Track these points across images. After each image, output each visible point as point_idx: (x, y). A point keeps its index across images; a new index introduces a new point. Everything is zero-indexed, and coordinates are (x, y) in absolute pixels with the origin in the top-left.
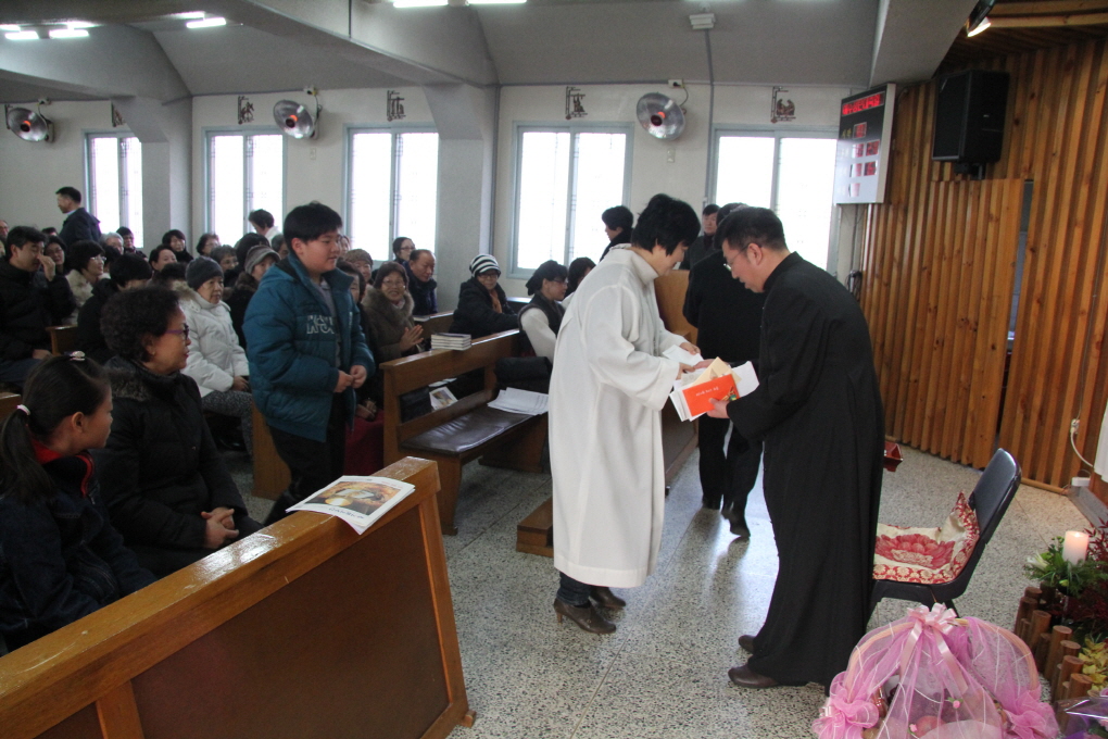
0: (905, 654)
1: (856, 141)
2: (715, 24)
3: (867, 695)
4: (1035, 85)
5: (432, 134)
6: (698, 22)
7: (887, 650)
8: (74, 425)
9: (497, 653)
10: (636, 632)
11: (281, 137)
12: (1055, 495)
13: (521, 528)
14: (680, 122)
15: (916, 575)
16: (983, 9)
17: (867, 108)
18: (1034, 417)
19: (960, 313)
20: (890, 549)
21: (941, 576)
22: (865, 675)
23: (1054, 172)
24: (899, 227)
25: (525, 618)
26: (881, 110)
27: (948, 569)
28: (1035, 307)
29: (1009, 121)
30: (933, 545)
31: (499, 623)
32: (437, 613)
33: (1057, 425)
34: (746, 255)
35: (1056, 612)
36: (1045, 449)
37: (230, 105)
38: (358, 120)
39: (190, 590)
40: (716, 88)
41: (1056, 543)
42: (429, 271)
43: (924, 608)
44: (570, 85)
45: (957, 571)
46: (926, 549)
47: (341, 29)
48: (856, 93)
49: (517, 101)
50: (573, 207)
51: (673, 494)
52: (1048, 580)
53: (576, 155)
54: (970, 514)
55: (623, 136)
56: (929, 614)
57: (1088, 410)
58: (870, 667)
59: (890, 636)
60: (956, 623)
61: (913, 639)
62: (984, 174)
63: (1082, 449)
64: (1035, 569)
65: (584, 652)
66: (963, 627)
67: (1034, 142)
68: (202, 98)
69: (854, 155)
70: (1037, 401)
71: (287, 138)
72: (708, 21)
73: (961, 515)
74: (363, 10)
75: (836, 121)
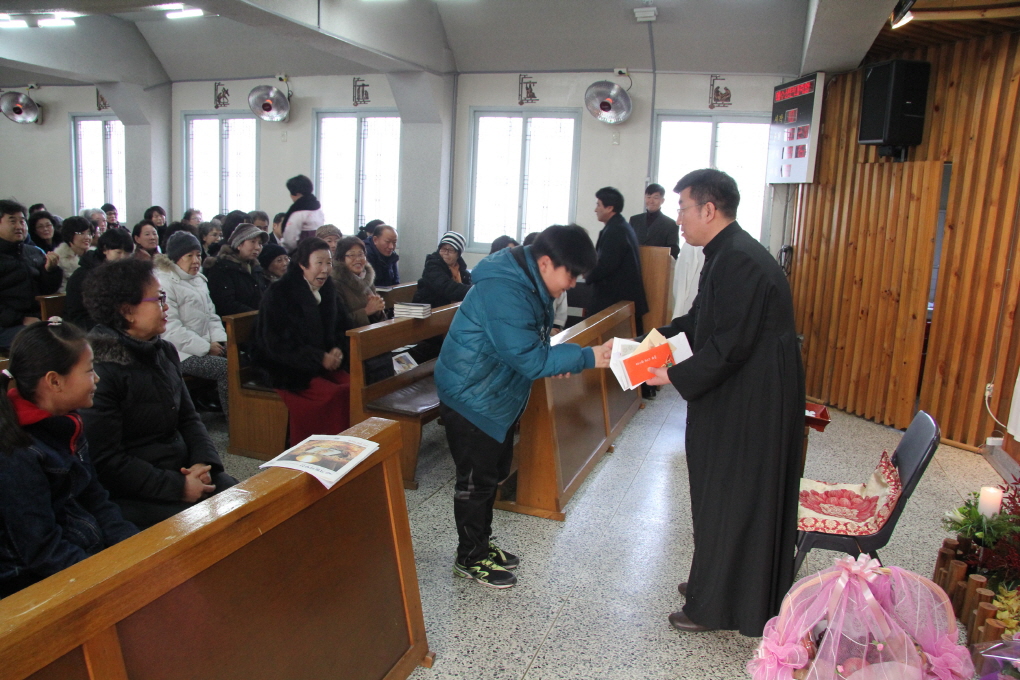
0: (833, 600)
1: (788, 125)
2: (657, 17)
3: (797, 638)
4: (954, 74)
5: (394, 119)
6: (642, 14)
7: (816, 597)
8: (49, 384)
9: (455, 598)
10: (583, 580)
11: (254, 121)
12: (971, 454)
14: (628, 109)
15: (842, 527)
16: (907, 3)
17: (798, 95)
18: (952, 381)
19: (884, 285)
20: (819, 504)
21: (866, 529)
22: (796, 620)
23: (971, 155)
24: (828, 204)
26: (811, 97)
27: (873, 522)
28: (953, 279)
29: (929, 107)
30: (858, 499)
33: (973, 389)
35: (972, 562)
36: (961, 413)
37: (207, 91)
38: (326, 105)
39: (170, 540)
40: (658, 76)
41: (972, 498)
42: (392, 246)
43: (850, 558)
44: (523, 72)
45: (881, 524)
46: (852, 503)
47: (308, 19)
48: (787, 81)
49: (474, 88)
50: (525, 186)
51: (617, 452)
52: (965, 532)
53: (528, 138)
54: (893, 471)
55: (572, 121)
56: (855, 563)
57: (1002, 375)
58: (800, 612)
59: (819, 584)
60: (880, 572)
61: (840, 586)
62: (906, 156)
63: (995, 411)
64: (953, 521)
65: (535, 598)
66: (886, 575)
67: (953, 127)
68: (181, 84)
69: (786, 139)
70: (955, 367)
71: (260, 122)
72: (651, 14)
73: (884, 472)
74: (333, 2)
75: (769, 107)
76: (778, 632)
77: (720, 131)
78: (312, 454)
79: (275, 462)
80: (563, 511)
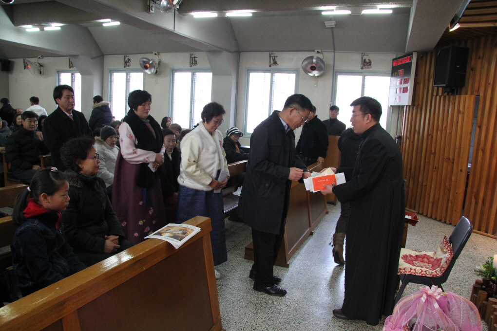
0: (419, 308)
1: (399, 77)
2: (336, 25)
3: (401, 326)
4: (481, 53)
5: (209, 73)
6: (328, 24)
7: (410, 306)
9: (235, 304)
10: (297, 296)
11: (142, 73)
12: (490, 238)
13: (246, 249)
15: (424, 272)
16: (456, 19)
17: (404, 63)
18: (480, 202)
19: (446, 155)
20: (412, 261)
21: (436, 273)
22: (401, 317)
23: (489, 92)
24: (418, 116)
26: (410, 64)
27: (439, 270)
28: (480, 152)
29: (468, 69)
30: (432, 259)
31: (236, 291)
33: (491, 207)
35: (490, 292)
36: (485, 218)
37: (120, 59)
38: (176, 67)
40: (336, 54)
41: (490, 260)
43: (428, 287)
44: (271, 52)
45: (443, 271)
46: (429, 261)
47: (169, 26)
48: (399, 56)
49: (247, 59)
50: (272, 106)
51: (315, 235)
52: (486, 276)
54: (449, 246)
55: (295, 75)
56: (430, 290)
58: (403, 313)
59: (412, 299)
60: (442, 294)
61: (423, 301)
62: (457, 93)
64: (480, 271)
65: (274, 304)
66: (446, 297)
67: (480, 78)
68: (108, 56)
69: (398, 84)
70: (481, 195)
71: (145, 74)
72: (332, 24)
73: (445, 246)
74: (180, 19)
75: (390, 68)
76: (392, 323)
77: (366, 79)
78: (169, 232)
79: (152, 236)
80: (288, 263)
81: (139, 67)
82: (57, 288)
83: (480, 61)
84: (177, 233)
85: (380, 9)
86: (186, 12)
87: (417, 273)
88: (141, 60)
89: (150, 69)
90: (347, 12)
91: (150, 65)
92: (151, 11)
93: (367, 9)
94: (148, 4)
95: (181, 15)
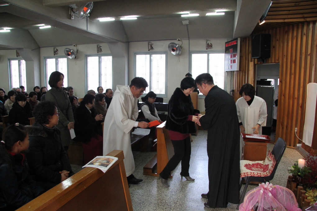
0: (260, 197)
1: (230, 54)
2: (189, 23)
3: (249, 210)
4: (278, 37)
5: (110, 57)
6: (184, 23)
7: (254, 196)
8: (18, 145)
9: (141, 205)
10: (180, 196)
11: (66, 59)
12: (292, 149)
13: (144, 168)
14: (180, 50)
15: (259, 174)
16: (263, 18)
17: (232, 45)
18: (285, 128)
20: (251, 168)
21: (266, 174)
22: (249, 204)
23: (285, 60)
24: (244, 77)
25: (148, 194)
26: (237, 45)
27: (268, 172)
28: (283, 97)
29: (272, 47)
30: (263, 165)
31: (141, 196)
32: (125, 194)
33: (291, 130)
34: (202, 87)
35: (298, 182)
36: (288, 137)
37: (51, 50)
38: (88, 53)
39: (59, 192)
40: (190, 41)
41: (296, 163)
42: (111, 95)
43: (263, 183)
44: (149, 41)
45: (271, 173)
46: (261, 167)
47: (84, 28)
48: (229, 40)
49: (134, 46)
50: (151, 76)
52: (295, 173)
53: (152, 61)
54: (272, 156)
55: (165, 55)
56: (265, 185)
57: (299, 125)
58: (249, 202)
59: (255, 192)
60: (272, 187)
61: (261, 192)
62: (266, 61)
63: (299, 136)
64: (291, 170)
65: (166, 203)
66: (275, 188)
67: (279, 52)
68: (43, 48)
69: (230, 58)
70: (285, 123)
71: (68, 59)
72: (187, 22)
73: (270, 157)
74: (91, 22)
75: (224, 48)
76: (243, 208)
77: (209, 56)
78: (98, 162)
79: (87, 166)
80: (172, 175)
81: (64, 54)
82: (29, 207)
83: (278, 42)
84: (103, 162)
85: (217, 12)
86: (95, 18)
87: (255, 175)
88: (65, 50)
89: (71, 56)
90: (197, 15)
91: (71, 53)
92: (72, 18)
93: (209, 12)
94: (70, 14)
95: (91, 20)
